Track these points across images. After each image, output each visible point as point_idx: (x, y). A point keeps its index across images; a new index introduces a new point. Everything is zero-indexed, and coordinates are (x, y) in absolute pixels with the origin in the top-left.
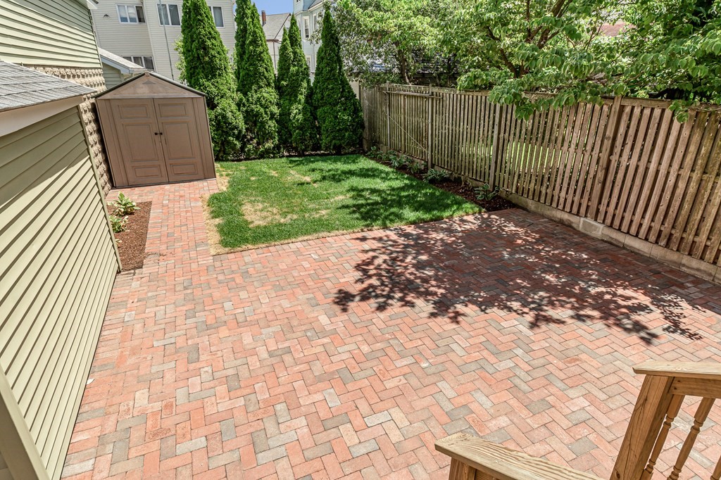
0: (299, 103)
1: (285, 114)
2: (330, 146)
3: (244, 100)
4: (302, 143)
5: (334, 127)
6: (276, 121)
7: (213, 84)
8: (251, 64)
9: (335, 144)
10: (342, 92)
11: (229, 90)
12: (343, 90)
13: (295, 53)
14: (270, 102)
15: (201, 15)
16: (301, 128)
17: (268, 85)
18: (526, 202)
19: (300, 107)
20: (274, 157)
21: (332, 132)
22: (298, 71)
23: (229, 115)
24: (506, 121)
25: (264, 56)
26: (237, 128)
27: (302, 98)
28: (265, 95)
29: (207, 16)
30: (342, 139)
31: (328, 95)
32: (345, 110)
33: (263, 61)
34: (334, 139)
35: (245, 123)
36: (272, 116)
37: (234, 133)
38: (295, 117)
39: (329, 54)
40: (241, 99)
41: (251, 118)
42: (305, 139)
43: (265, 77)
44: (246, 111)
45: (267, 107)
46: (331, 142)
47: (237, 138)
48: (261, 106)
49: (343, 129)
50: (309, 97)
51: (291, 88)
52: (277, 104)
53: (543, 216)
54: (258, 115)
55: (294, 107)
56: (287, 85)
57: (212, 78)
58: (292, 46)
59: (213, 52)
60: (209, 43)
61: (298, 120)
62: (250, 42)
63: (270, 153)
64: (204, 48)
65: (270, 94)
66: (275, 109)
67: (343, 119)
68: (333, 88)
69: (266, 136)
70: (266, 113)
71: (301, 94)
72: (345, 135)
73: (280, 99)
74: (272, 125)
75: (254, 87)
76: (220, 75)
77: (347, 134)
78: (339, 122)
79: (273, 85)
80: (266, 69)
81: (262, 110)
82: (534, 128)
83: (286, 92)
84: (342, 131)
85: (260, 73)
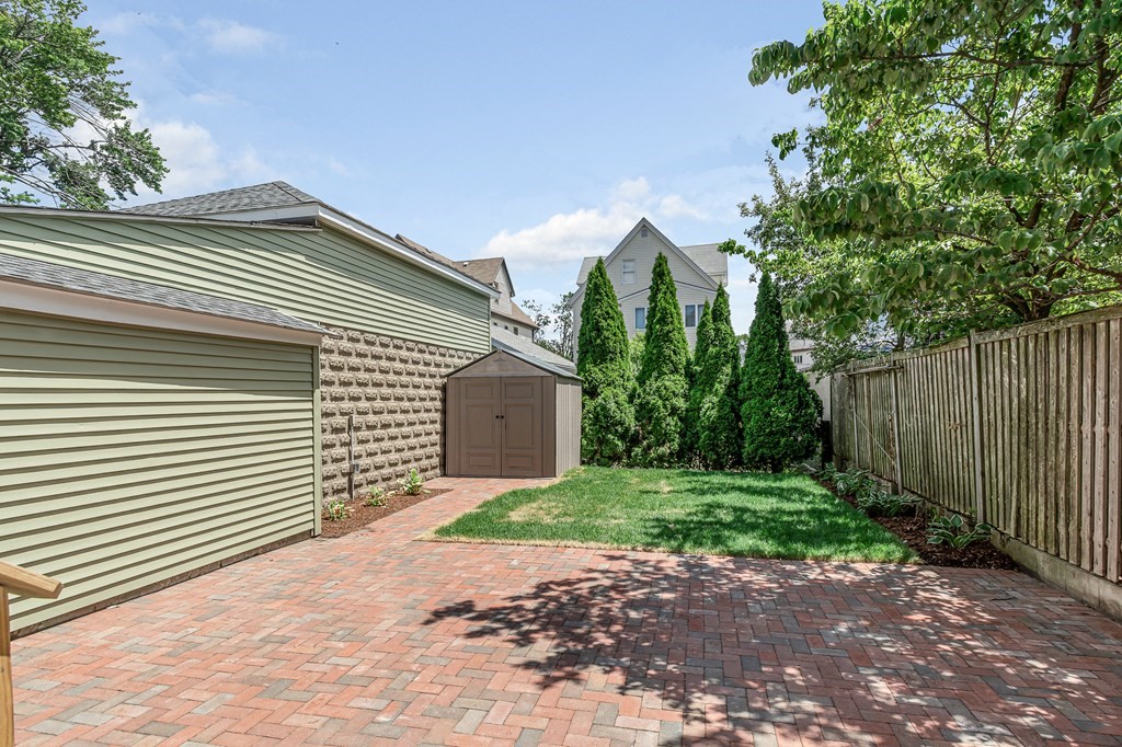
0: (716, 395)
1: (695, 409)
2: (755, 457)
3: (639, 390)
4: (712, 450)
5: (761, 429)
6: (681, 419)
7: (600, 370)
8: (655, 347)
9: (763, 454)
10: (781, 379)
11: (622, 377)
12: (784, 376)
13: (717, 330)
14: (673, 392)
15: (600, 294)
16: (713, 428)
17: (675, 371)
18: (1035, 559)
19: (715, 399)
20: (670, 467)
21: (759, 436)
22: (718, 353)
23: (612, 406)
24: (988, 388)
25: (675, 336)
26: (622, 425)
27: (720, 388)
28: (667, 383)
29: (607, 296)
30: (775, 447)
31: (758, 383)
32: (783, 404)
33: (671, 342)
34: (762, 447)
35: (636, 419)
36: (674, 411)
37: (616, 431)
38: (705, 413)
39: (764, 327)
40: (635, 389)
41: (645, 412)
42: (718, 445)
43: (672, 362)
44: (641, 404)
45: (667, 399)
46: (757, 450)
47: (622, 437)
48: (660, 397)
49: (777, 433)
50: (733, 387)
51: (707, 375)
52: (685, 396)
53: (1066, 592)
54: (654, 408)
55: (707, 399)
56: (702, 371)
57: (601, 363)
58: (714, 321)
59: (606, 333)
60: (604, 323)
61: (709, 418)
62: (658, 320)
63: (665, 461)
64: (598, 330)
65: (676, 383)
66: (681, 403)
67: (778, 417)
68: (765, 373)
69: (663, 439)
70: (665, 406)
71: (720, 382)
72: (779, 442)
73: (690, 390)
74: (672, 424)
75: (655, 374)
76: (611, 359)
77: (783, 440)
78: (772, 422)
79: (683, 371)
80: (674, 351)
81: (660, 402)
82: (1031, 394)
83: (698, 380)
84: (775, 435)
85: (665, 356)
